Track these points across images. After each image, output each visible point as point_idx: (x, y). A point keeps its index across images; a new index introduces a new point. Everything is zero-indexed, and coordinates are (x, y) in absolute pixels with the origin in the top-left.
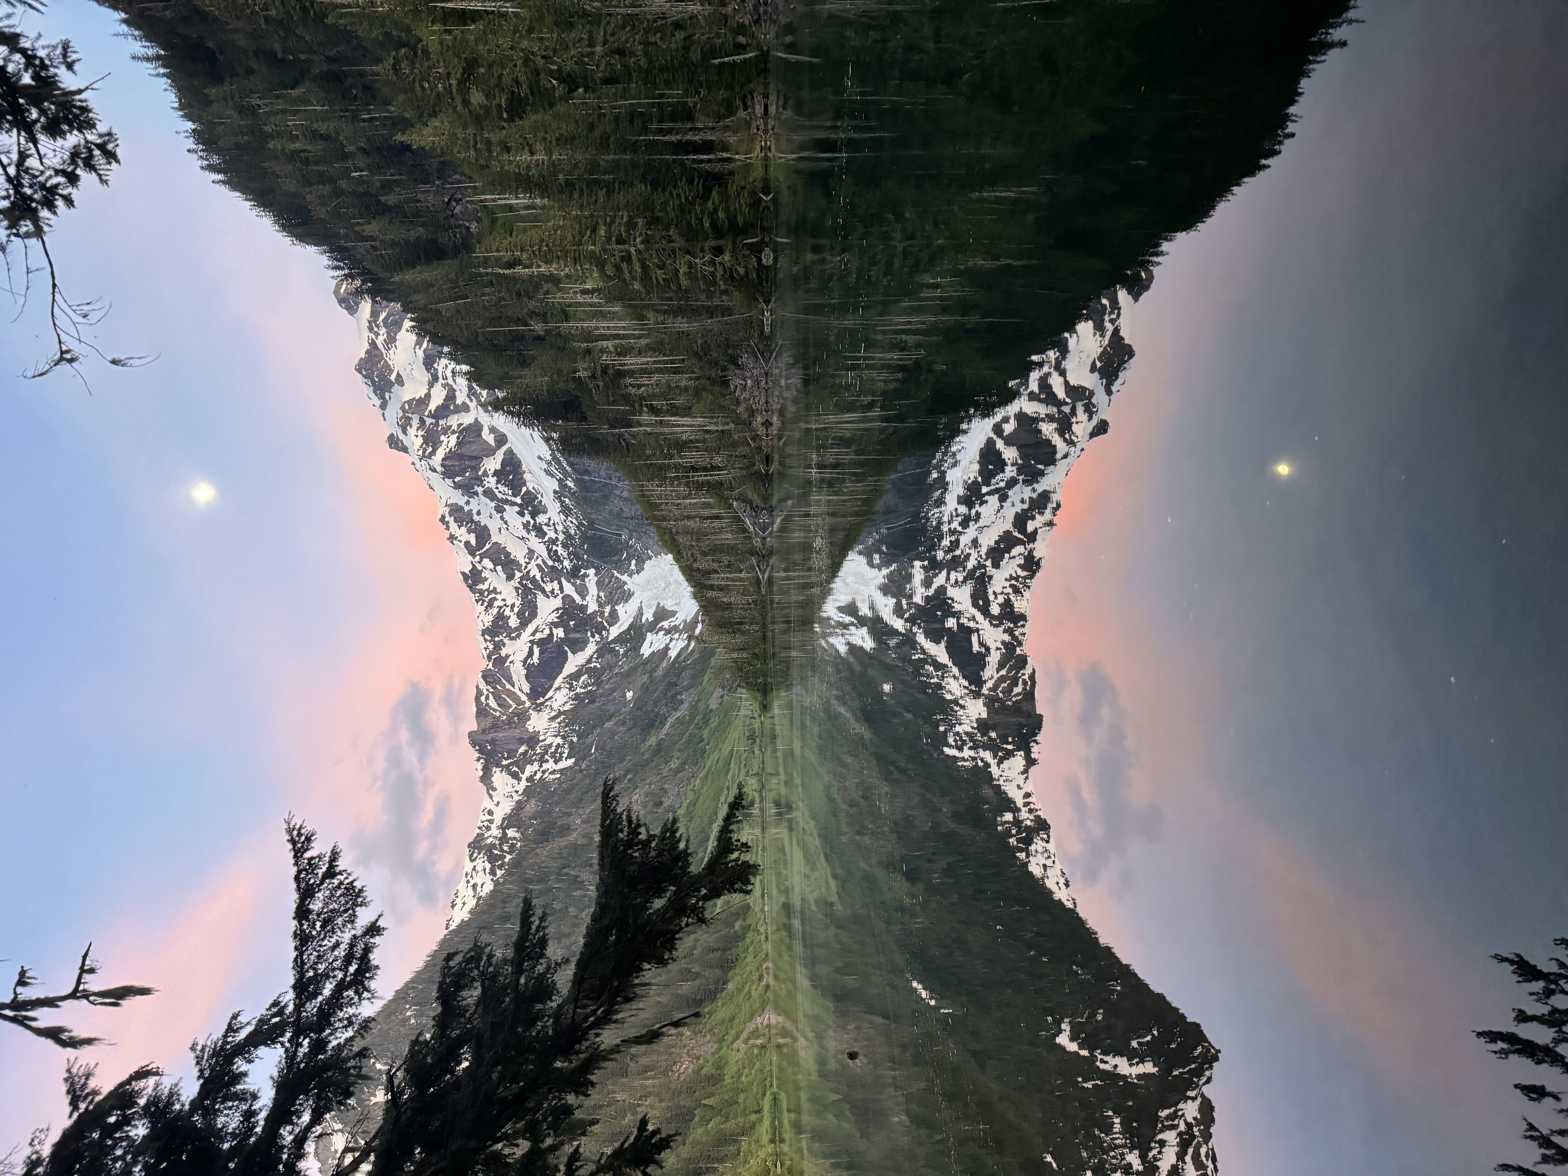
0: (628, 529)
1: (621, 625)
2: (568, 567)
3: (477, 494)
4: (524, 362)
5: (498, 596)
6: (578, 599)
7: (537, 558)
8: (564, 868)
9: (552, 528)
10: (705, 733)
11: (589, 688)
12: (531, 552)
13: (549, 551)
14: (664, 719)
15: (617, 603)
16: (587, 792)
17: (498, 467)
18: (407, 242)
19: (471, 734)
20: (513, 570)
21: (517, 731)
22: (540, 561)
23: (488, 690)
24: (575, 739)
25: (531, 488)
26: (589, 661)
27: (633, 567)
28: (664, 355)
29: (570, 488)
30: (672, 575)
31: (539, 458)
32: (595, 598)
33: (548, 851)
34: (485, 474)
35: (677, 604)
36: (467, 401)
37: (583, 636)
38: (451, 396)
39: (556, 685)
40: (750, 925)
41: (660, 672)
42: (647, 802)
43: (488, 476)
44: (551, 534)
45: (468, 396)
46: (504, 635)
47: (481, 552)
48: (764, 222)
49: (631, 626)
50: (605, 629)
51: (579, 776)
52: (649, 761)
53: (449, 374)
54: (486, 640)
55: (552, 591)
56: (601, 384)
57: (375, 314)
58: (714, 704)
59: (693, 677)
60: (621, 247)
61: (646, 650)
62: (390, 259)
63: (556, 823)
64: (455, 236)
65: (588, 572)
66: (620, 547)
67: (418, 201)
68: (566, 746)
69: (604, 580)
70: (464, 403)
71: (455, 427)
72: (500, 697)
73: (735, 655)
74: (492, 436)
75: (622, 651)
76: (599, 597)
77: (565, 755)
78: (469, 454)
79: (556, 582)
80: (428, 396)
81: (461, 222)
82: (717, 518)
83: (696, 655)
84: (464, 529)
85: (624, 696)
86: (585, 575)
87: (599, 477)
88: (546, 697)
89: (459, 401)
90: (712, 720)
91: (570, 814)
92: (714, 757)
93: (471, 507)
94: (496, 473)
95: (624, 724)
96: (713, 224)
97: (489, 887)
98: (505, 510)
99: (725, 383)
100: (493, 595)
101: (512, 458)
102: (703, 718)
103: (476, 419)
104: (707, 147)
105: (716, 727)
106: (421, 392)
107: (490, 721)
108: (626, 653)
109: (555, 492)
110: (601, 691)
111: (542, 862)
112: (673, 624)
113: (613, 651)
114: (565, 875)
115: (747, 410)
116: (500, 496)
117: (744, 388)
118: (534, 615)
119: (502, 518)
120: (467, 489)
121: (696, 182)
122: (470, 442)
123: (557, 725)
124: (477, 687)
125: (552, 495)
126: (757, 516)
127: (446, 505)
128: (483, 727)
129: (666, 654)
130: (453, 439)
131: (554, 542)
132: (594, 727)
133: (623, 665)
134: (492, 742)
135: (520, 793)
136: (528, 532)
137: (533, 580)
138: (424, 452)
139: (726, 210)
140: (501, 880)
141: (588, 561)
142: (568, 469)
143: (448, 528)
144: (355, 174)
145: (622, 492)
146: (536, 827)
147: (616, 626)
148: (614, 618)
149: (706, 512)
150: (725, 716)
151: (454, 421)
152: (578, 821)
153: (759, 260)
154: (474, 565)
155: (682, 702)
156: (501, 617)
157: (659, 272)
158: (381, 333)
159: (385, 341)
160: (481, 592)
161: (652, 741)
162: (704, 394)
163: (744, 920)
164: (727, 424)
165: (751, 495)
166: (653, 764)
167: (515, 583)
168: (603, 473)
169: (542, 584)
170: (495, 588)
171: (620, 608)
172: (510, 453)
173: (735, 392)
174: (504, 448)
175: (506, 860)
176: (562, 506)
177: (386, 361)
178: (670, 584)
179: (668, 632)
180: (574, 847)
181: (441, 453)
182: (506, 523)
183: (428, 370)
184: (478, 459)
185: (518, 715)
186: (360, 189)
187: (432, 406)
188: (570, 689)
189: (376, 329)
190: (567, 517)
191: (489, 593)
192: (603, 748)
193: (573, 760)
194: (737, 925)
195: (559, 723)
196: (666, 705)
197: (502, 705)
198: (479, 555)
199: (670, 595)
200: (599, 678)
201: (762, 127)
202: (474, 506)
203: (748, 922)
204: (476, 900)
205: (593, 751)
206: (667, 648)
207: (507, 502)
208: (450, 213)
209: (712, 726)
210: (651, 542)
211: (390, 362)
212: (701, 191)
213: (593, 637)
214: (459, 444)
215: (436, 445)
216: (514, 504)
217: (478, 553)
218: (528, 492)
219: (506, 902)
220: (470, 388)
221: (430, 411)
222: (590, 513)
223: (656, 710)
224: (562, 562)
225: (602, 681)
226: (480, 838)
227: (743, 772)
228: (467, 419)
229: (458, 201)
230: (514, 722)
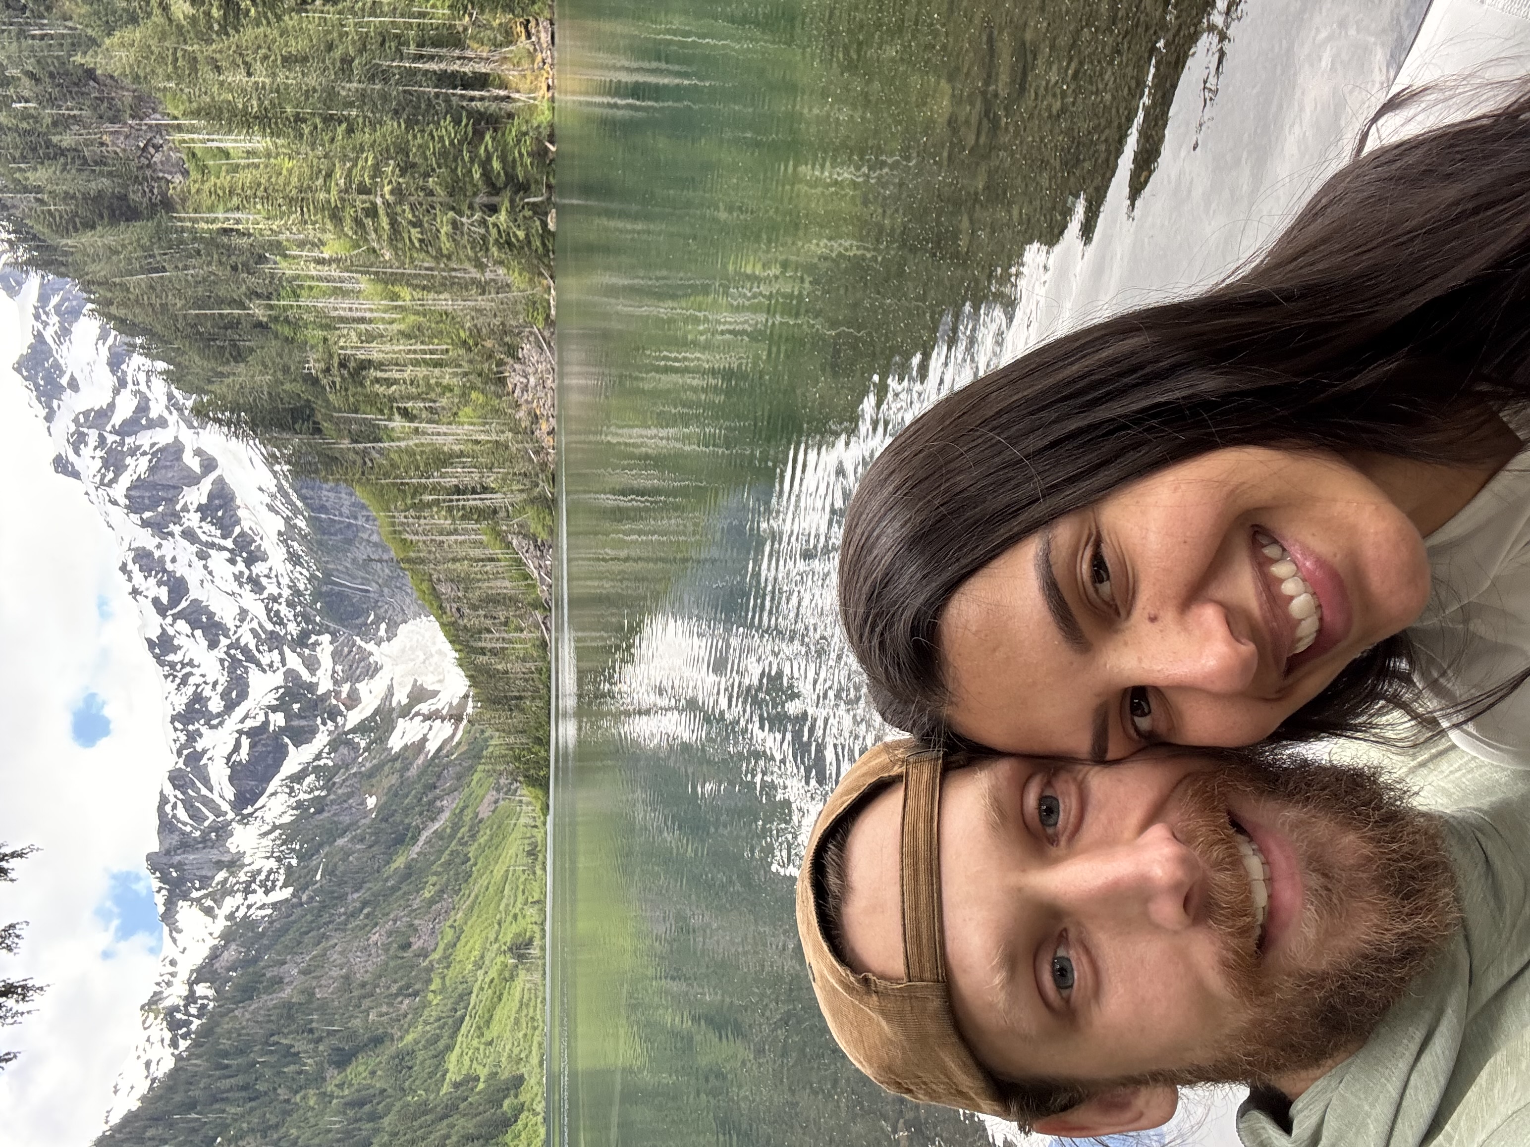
0: (377, 583)
1: (363, 709)
2: (294, 633)
3: (171, 534)
4: (239, 356)
5: (195, 670)
6: (305, 675)
7: (252, 620)
8: (272, 1035)
9: (274, 580)
10: (472, 851)
11: (317, 793)
12: (243, 614)
13: (268, 610)
14: (419, 831)
15: (358, 680)
16: (307, 933)
17: (204, 501)
18: (86, 197)
19: (149, 857)
20: (218, 635)
21: (215, 851)
22: (255, 625)
23: (175, 796)
24: (294, 862)
25: (246, 529)
26: (318, 757)
27: (382, 633)
28: (422, 343)
29: (301, 529)
30: (434, 643)
31: (260, 489)
32: (330, 672)
33: (253, 1013)
34: (185, 509)
35: (440, 681)
36: (166, 414)
37: (311, 723)
38: (143, 408)
39: (270, 789)
40: (523, 1105)
41: (413, 771)
42: (391, 943)
43: (188, 511)
44: (271, 589)
45: (167, 408)
46: (202, 722)
47: (175, 611)
48: (551, 179)
49: (377, 712)
50: (341, 714)
51: (298, 911)
52: (394, 889)
53: (142, 377)
54: (176, 729)
55: (271, 665)
56: (338, 380)
57: (43, 299)
58: (484, 811)
59: (459, 777)
60: (364, 197)
61: (396, 743)
62: (61, 217)
63: (264, 975)
64: (151, 191)
65: (321, 638)
66: (365, 606)
67: (102, 144)
68: (282, 871)
69: (342, 650)
70: (161, 417)
71: (146, 448)
72: (192, 806)
73: (511, 740)
74: (197, 459)
75: (363, 744)
76: (334, 672)
77: (279, 884)
78: (165, 482)
79: (276, 652)
80: (112, 406)
81: (161, 175)
82: (491, 560)
83: (463, 748)
84: (152, 581)
85: (363, 803)
86: (317, 643)
87: (341, 515)
88: (257, 805)
89: (153, 414)
90: (481, 833)
91: (284, 963)
92: (483, 881)
93: (163, 551)
94: (200, 508)
95: (362, 840)
96: (487, 174)
97: (168, 1064)
98: (210, 556)
99: (502, 381)
100: (188, 669)
101: (223, 488)
102: (470, 831)
103: (176, 438)
104: (481, 81)
105: (487, 841)
106: (101, 400)
107: (177, 838)
108: (369, 745)
109: (280, 533)
110: (332, 797)
111: (243, 1028)
112: (433, 708)
113: (349, 743)
114: (273, 1045)
115: (529, 413)
116: (204, 538)
117: (525, 388)
118: (243, 695)
119: (205, 567)
120: (159, 528)
121: (463, 124)
122: (166, 467)
123: (271, 844)
124: (161, 793)
125: (275, 538)
126: (542, 556)
127: (129, 549)
128: (167, 846)
129: (424, 747)
130: (143, 464)
131: (275, 599)
132: (321, 845)
133: (365, 762)
134: (179, 867)
135: (216, 935)
136: (241, 585)
137: (245, 650)
138: (102, 480)
139: (503, 159)
140: (184, 1054)
141: (321, 625)
142: (299, 504)
143: (130, 579)
144: (18, 105)
145: (370, 535)
146: (236, 980)
147: (356, 710)
148: (353, 700)
149: (477, 553)
150: (499, 827)
151: (145, 439)
152: (295, 972)
153: (544, 224)
154: (163, 629)
155: (441, 810)
156: (198, 698)
157: (413, 231)
158: (51, 322)
159: (56, 333)
160: (172, 665)
161: (400, 862)
162: (474, 395)
163: (516, 1096)
164: (503, 432)
165: (534, 527)
166: (400, 892)
167: (220, 652)
168: (345, 510)
169: (256, 653)
170: (191, 660)
171: (362, 687)
172: (220, 482)
173: (513, 392)
174: (213, 476)
175: (193, 1027)
176: (288, 552)
177: (55, 359)
178: (432, 655)
179: (427, 718)
180: (288, 1006)
181: (125, 480)
182: (210, 573)
183: (113, 372)
184: (178, 489)
185: (217, 830)
186: (24, 125)
187: (117, 419)
188: (290, 794)
189: (44, 317)
190: (294, 566)
191: (184, 665)
192: (332, 873)
193: (290, 890)
194: (506, 1103)
195: (274, 840)
196: (421, 814)
197: (197, 816)
198: (173, 615)
199: (431, 669)
200: (330, 779)
201: (549, 60)
202: (168, 549)
203: (522, 1098)
204: (149, 1082)
205: (318, 877)
206: (424, 739)
207: (212, 545)
208: (147, 162)
209: (482, 840)
210: (408, 601)
211: (62, 362)
212: (470, 134)
213: (324, 723)
214: (151, 469)
215: (120, 469)
216: (221, 548)
217: (170, 612)
218: (243, 534)
219: (191, 1084)
220: (170, 397)
221: (113, 426)
222: (327, 562)
223: (407, 821)
224: (285, 626)
225: (334, 783)
226: (156, 999)
227: (521, 899)
228: (163, 437)
229: (157, 148)
230: (211, 839)
